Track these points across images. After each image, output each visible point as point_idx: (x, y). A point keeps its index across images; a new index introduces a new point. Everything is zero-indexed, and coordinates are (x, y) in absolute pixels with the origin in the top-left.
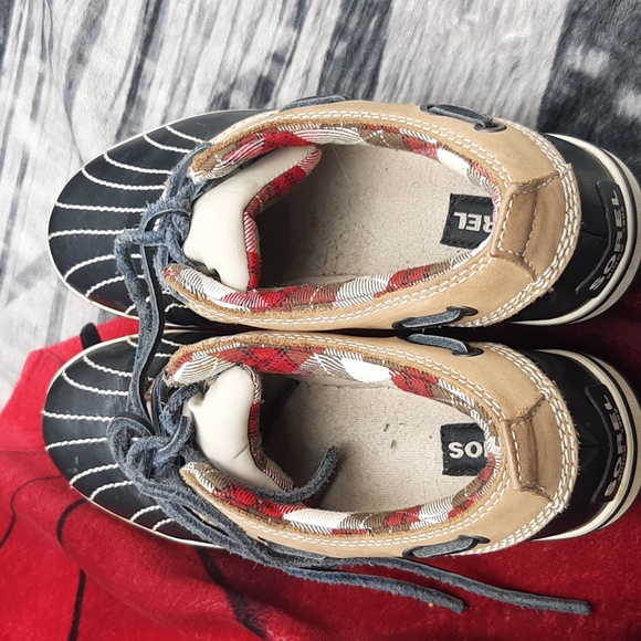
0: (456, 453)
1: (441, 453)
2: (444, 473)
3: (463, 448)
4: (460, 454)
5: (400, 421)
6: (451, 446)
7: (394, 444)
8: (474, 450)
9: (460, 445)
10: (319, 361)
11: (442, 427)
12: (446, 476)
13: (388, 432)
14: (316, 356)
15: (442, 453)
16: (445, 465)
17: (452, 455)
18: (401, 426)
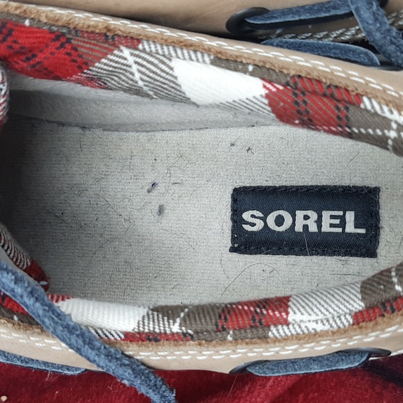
0: (253, 225)
1: (228, 225)
2: (233, 250)
3: (264, 219)
4: (259, 225)
5: (173, 180)
6: (246, 216)
7: (161, 210)
8: (279, 221)
9: (261, 215)
10: (131, 60)
11: (235, 190)
12: (235, 255)
13: (155, 192)
14: (126, 52)
15: (230, 224)
16: (233, 240)
17: (247, 227)
18: (175, 187)
